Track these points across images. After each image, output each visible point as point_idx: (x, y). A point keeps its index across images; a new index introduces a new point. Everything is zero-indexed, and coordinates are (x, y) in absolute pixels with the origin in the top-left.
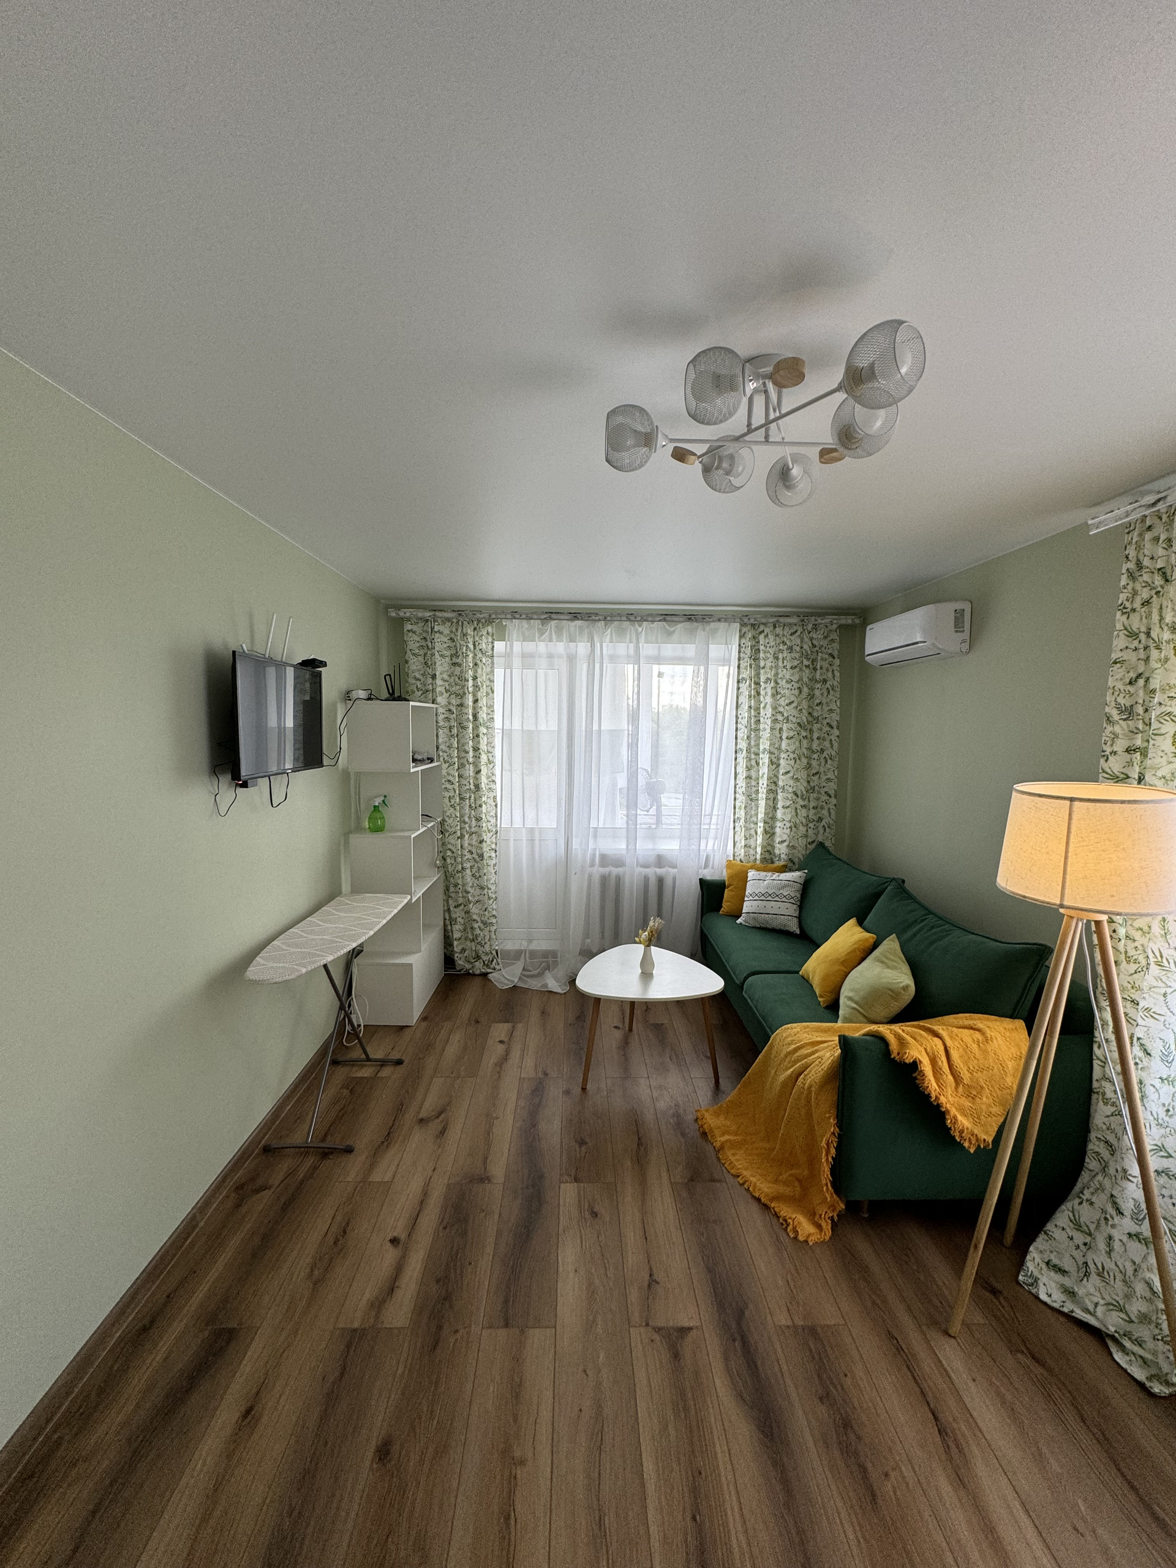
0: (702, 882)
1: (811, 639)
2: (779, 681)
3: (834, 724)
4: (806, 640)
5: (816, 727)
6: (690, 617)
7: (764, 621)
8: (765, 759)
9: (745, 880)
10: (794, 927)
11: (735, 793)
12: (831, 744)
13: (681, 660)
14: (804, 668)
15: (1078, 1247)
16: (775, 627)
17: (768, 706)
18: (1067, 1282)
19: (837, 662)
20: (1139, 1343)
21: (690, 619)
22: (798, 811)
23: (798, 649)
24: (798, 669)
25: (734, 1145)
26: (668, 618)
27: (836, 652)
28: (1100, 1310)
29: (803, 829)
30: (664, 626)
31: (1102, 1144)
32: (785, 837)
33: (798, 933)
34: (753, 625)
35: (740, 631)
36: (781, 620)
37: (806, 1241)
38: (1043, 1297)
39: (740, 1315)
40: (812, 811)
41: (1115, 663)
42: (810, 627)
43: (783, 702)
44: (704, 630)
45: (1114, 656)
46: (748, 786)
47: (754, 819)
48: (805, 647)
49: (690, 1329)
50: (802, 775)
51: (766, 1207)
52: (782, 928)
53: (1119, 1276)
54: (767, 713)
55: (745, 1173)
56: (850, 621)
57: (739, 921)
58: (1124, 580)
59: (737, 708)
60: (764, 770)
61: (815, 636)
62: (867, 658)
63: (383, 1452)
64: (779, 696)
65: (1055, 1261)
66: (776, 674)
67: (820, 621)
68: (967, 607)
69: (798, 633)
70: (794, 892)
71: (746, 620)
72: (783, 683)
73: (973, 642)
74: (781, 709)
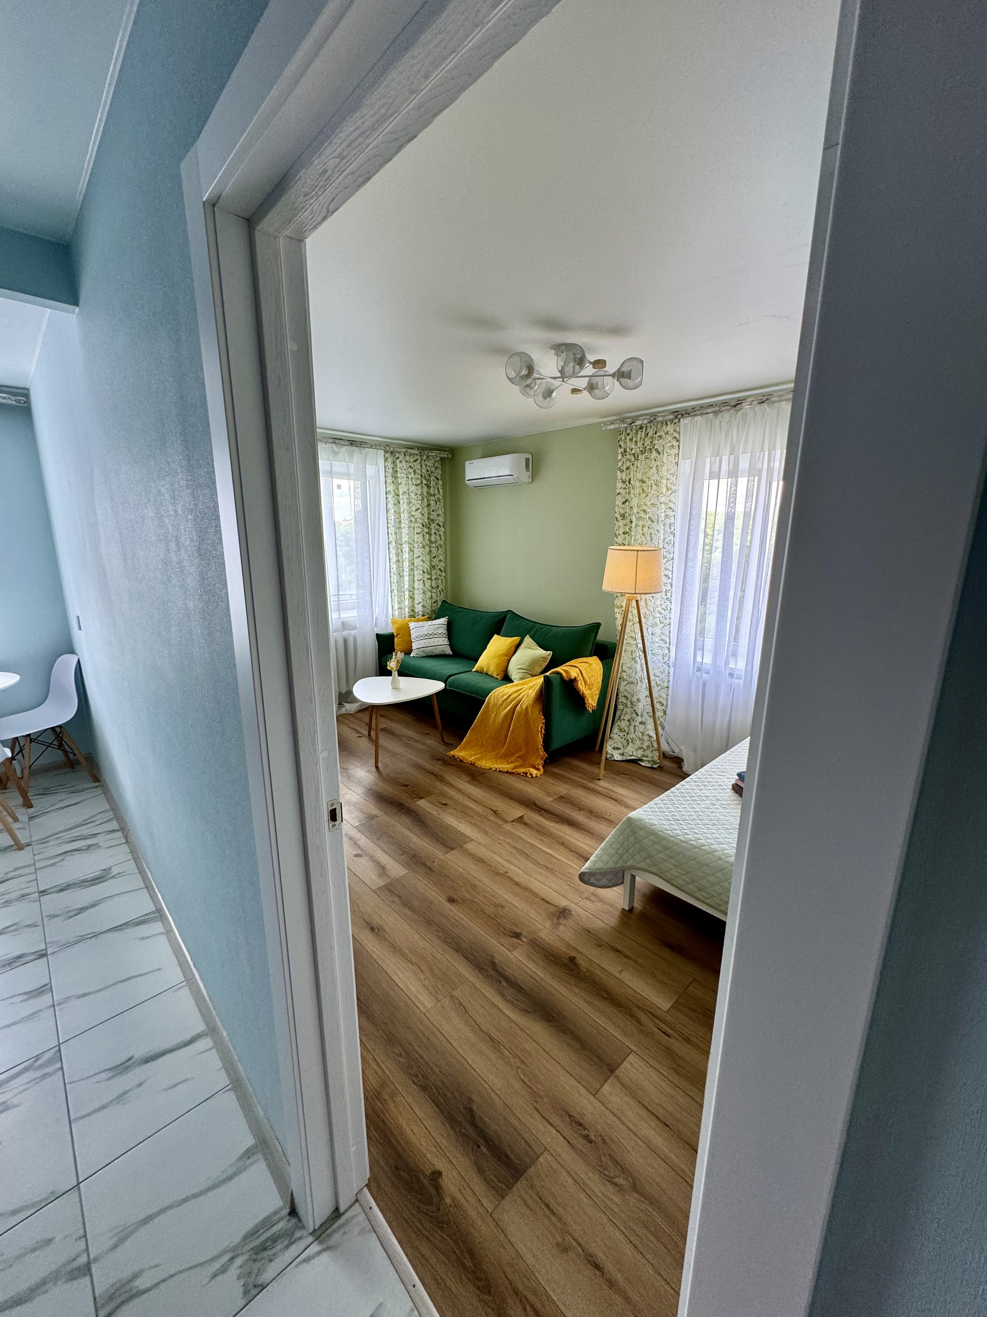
0: (378, 636)
1: (426, 465)
2: (410, 494)
3: (441, 524)
4: (424, 466)
5: (433, 526)
6: (352, 443)
7: (398, 450)
8: (406, 548)
9: (408, 630)
10: (449, 651)
11: (390, 572)
12: (440, 537)
13: (347, 476)
14: (424, 486)
15: (622, 738)
16: (405, 455)
17: (406, 511)
18: (621, 751)
19: (440, 482)
20: (647, 757)
21: (352, 444)
22: (425, 582)
23: (419, 472)
24: (420, 486)
25: (478, 759)
26: (337, 441)
27: (440, 476)
28: (635, 754)
29: (429, 594)
30: (333, 447)
31: (623, 698)
32: (421, 600)
33: (451, 653)
34: (392, 452)
35: (384, 456)
36: (409, 451)
37: (536, 776)
38: (616, 759)
39: (535, 805)
40: (434, 582)
41: (618, 494)
42: (425, 457)
43: (414, 508)
44: (361, 453)
45: (618, 491)
46: (398, 567)
47: (403, 589)
48: (424, 471)
49: (523, 816)
50: (427, 558)
51: (512, 773)
52: (442, 653)
53: (637, 739)
54: (405, 516)
55: (493, 766)
56: (446, 456)
57: (412, 655)
58: (620, 457)
59: (387, 512)
60: (406, 555)
61: (428, 464)
62: (466, 482)
63: (451, 900)
64: (411, 504)
65: (616, 746)
66: (408, 490)
67: (430, 454)
68: (530, 456)
69: (419, 461)
70: (443, 630)
71: (388, 449)
72: (413, 495)
73: (533, 477)
74: (413, 513)
